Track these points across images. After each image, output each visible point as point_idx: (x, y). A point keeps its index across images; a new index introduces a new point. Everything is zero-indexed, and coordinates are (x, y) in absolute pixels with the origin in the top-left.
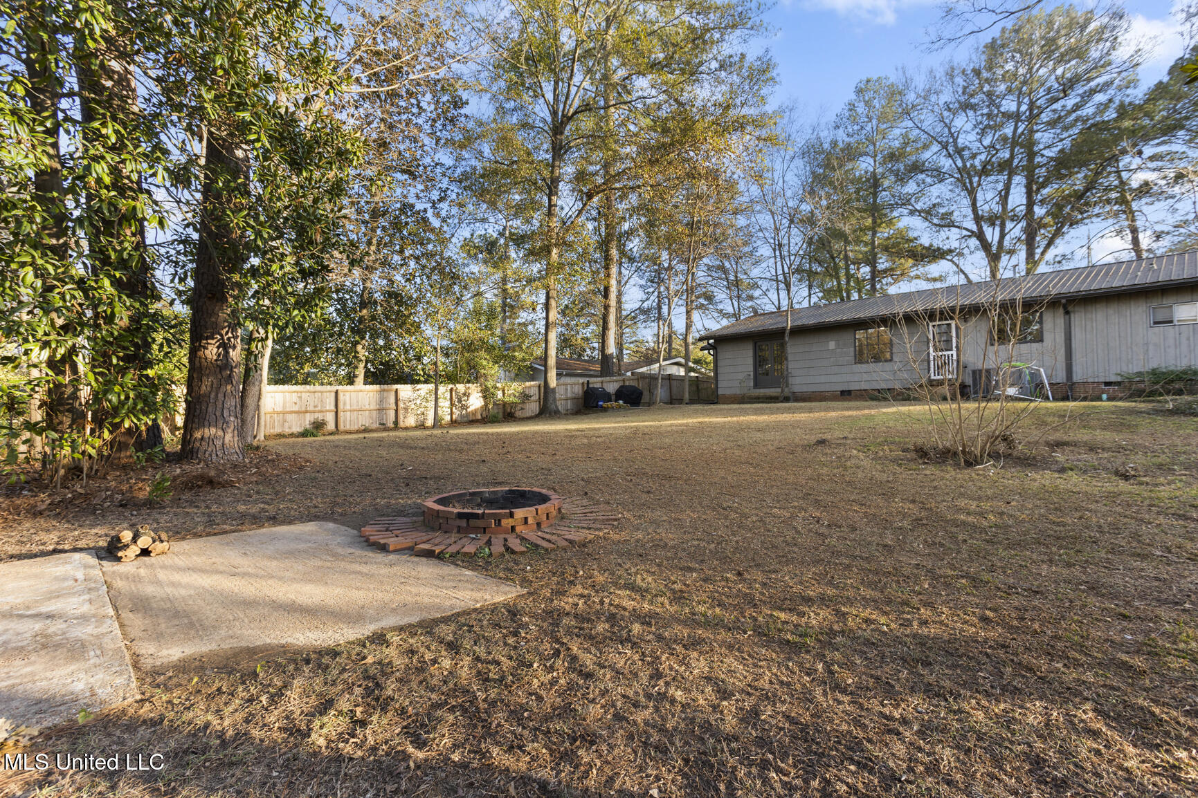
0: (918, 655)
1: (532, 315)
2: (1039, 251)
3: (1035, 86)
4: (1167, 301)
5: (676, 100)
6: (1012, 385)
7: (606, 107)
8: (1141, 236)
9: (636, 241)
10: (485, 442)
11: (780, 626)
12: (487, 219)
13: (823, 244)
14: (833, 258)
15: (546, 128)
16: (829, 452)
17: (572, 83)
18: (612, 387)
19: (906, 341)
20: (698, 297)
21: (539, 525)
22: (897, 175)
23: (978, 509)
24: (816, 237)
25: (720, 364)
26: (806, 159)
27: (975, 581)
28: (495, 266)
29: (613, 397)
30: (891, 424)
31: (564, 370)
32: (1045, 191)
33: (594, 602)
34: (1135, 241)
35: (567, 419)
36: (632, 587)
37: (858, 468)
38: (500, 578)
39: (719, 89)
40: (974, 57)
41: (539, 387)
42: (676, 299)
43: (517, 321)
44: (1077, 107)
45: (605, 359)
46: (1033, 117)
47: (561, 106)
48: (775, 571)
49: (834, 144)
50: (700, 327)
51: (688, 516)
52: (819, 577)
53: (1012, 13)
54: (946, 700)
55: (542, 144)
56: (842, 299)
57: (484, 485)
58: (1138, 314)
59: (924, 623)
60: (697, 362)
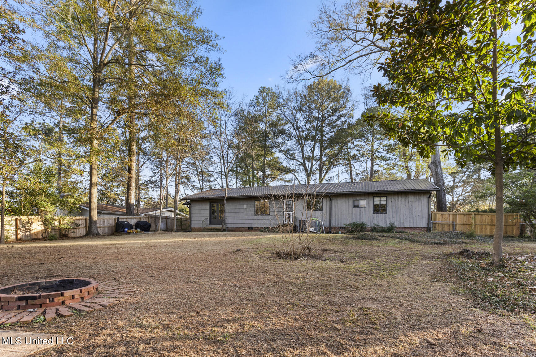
0: (270, 337)
1: (80, 178)
2: (323, 174)
3: (324, 108)
4: (358, 198)
5: (171, 72)
6: (311, 227)
7: (130, 64)
8: (353, 173)
9: (148, 144)
10: (44, 252)
11: (215, 334)
12: (45, 113)
13: (243, 159)
14: (247, 166)
15: (89, 66)
16: (241, 254)
17: (107, 43)
18: (133, 221)
19: (274, 207)
20: (182, 178)
21: (82, 299)
22: (274, 133)
23: (297, 277)
24: (240, 155)
25: (193, 212)
26: (236, 118)
27: (293, 305)
28: (51, 144)
29: (134, 227)
30: (268, 242)
31: (101, 210)
32: (326, 151)
33: (117, 337)
34: (351, 175)
35: (105, 238)
36: (141, 326)
37: (253, 261)
38: (52, 333)
39: (194, 72)
40: (304, 90)
41: (86, 220)
42: (170, 178)
43: (69, 180)
44: (336, 121)
45: (129, 207)
46: (323, 121)
47: (99, 56)
48: (215, 310)
49: (249, 113)
50: (183, 193)
51: (173, 287)
52: (233, 311)
53: (317, 77)
54: (280, 353)
55: (86, 75)
56: (250, 186)
57: (42, 278)
58: (350, 202)
59: (274, 324)
60: (180, 210)
